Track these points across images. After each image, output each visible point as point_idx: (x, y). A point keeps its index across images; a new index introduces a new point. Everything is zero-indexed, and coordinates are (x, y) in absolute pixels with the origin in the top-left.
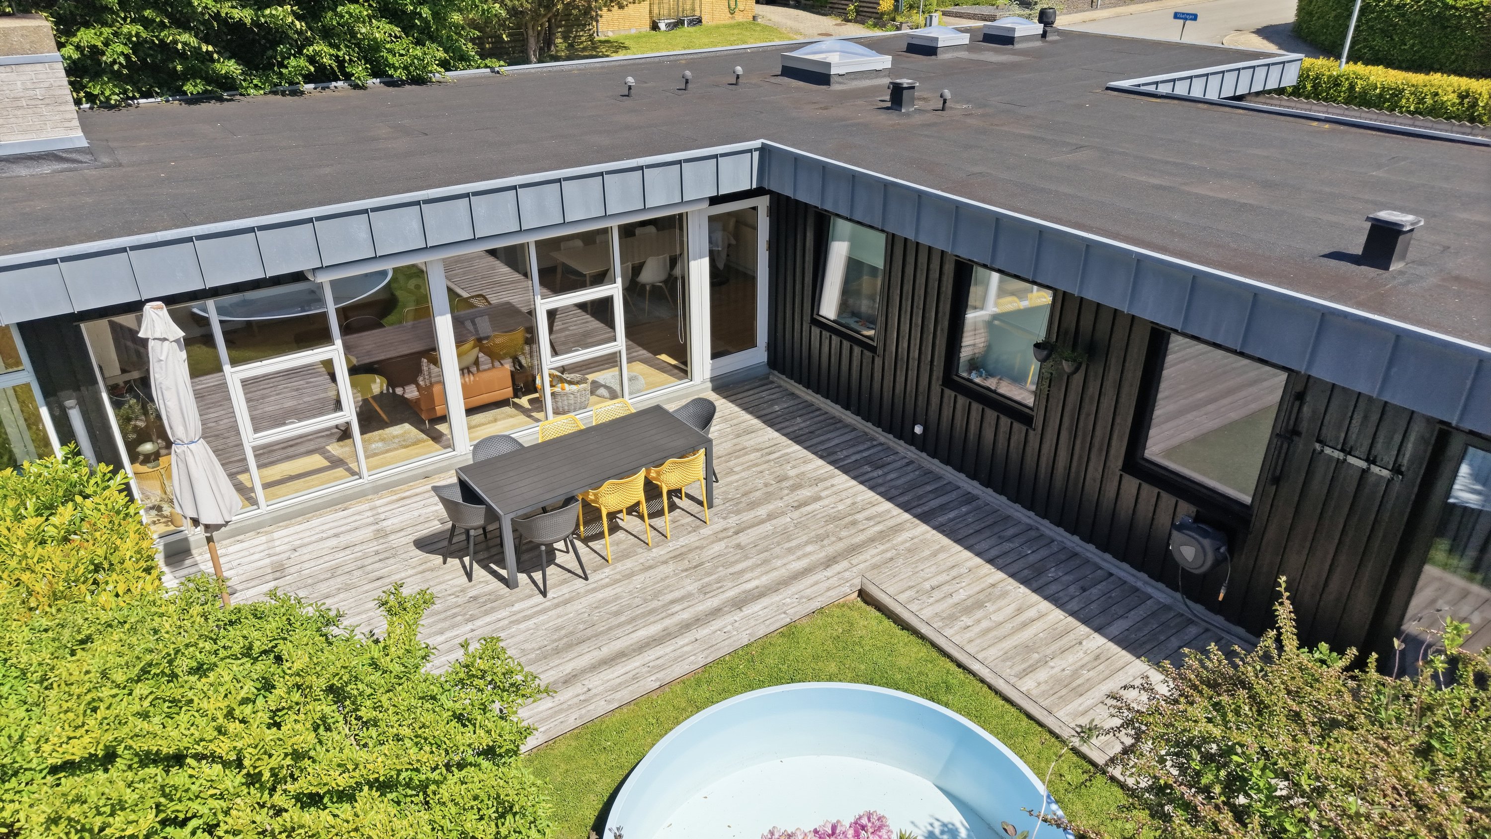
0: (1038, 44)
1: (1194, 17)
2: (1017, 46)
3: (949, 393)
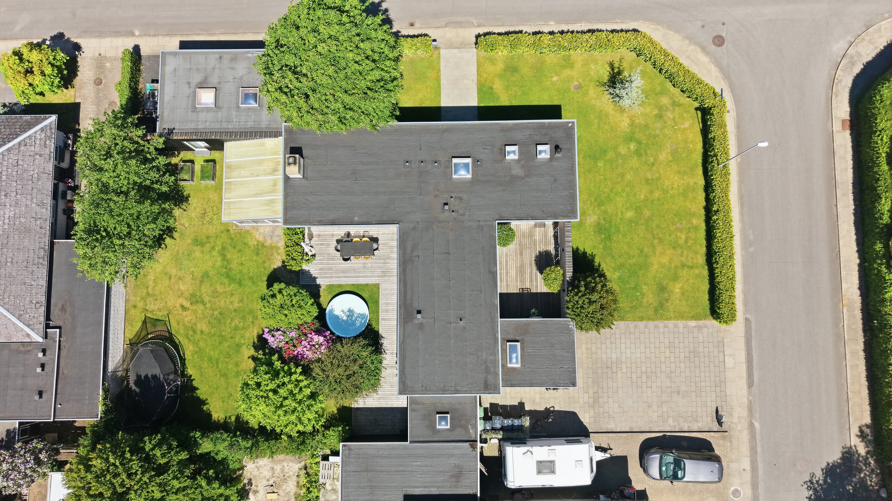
0: (546, 160)
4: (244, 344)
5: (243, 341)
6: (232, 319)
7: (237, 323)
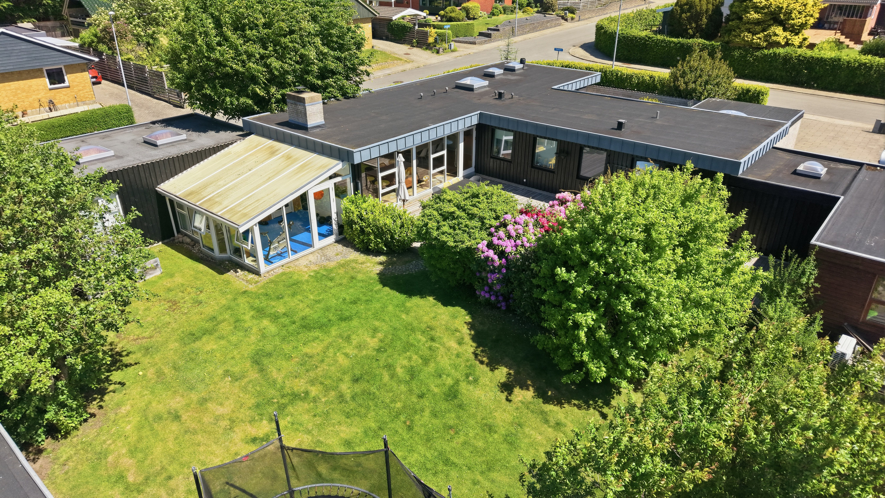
0: (522, 71)
1: (562, 50)
2: (517, 72)
3: (533, 169)
4: (457, 382)
5: (449, 381)
6: (389, 367)
7: (405, 362)
